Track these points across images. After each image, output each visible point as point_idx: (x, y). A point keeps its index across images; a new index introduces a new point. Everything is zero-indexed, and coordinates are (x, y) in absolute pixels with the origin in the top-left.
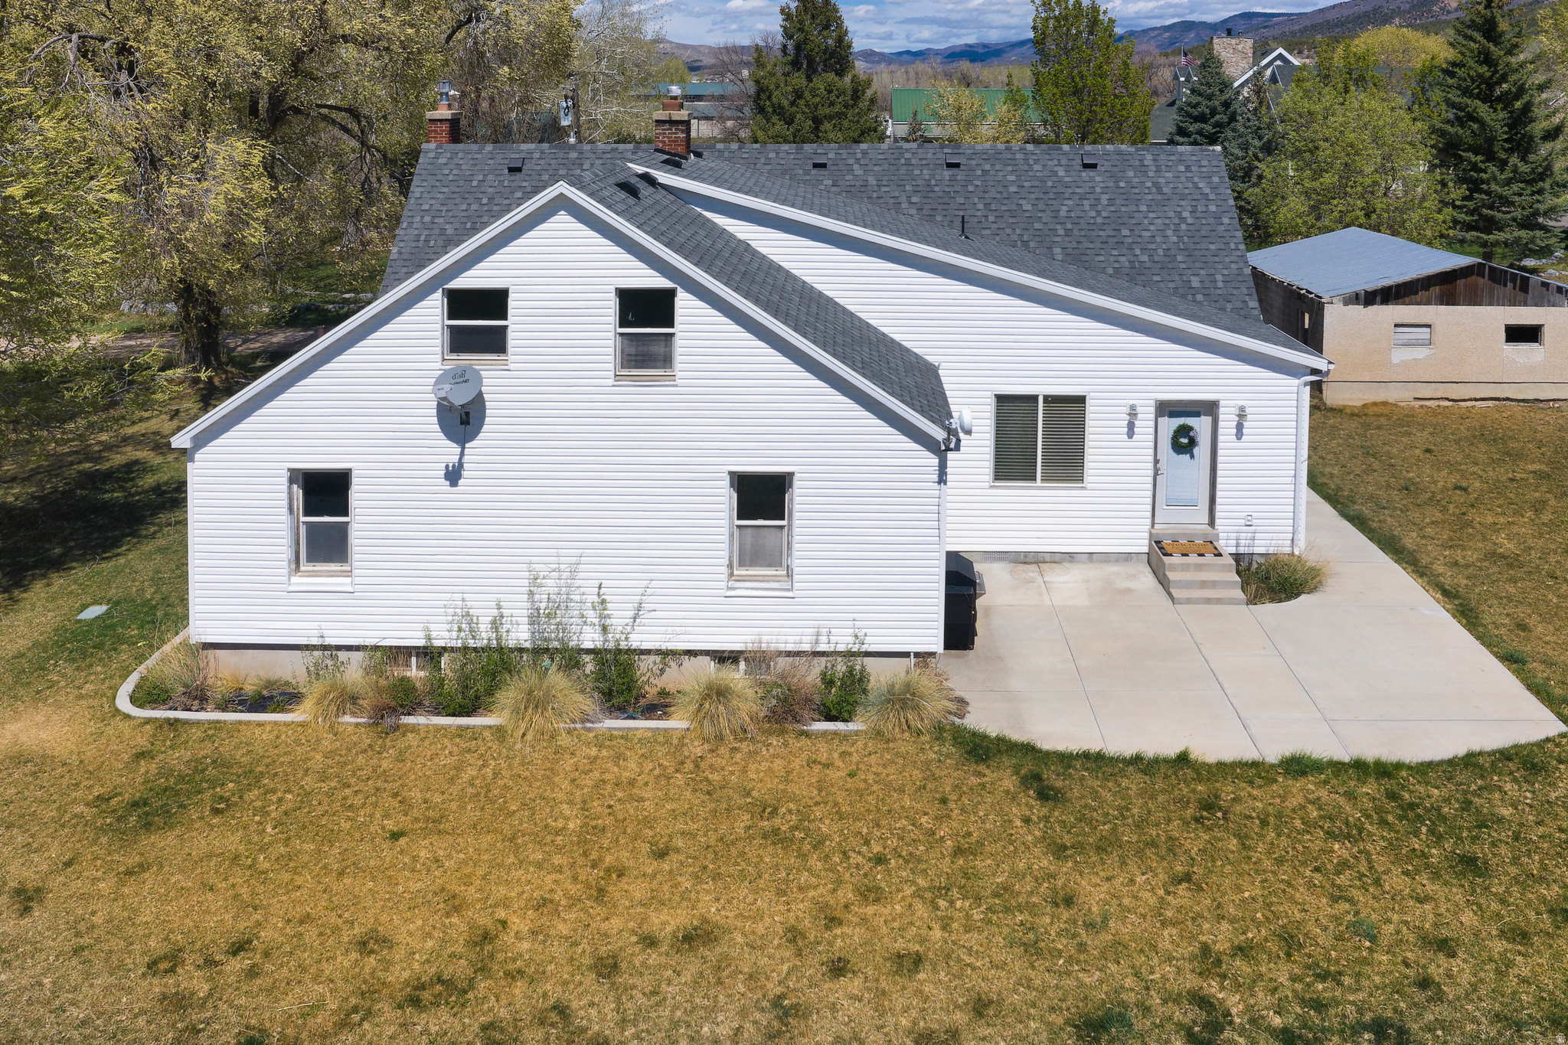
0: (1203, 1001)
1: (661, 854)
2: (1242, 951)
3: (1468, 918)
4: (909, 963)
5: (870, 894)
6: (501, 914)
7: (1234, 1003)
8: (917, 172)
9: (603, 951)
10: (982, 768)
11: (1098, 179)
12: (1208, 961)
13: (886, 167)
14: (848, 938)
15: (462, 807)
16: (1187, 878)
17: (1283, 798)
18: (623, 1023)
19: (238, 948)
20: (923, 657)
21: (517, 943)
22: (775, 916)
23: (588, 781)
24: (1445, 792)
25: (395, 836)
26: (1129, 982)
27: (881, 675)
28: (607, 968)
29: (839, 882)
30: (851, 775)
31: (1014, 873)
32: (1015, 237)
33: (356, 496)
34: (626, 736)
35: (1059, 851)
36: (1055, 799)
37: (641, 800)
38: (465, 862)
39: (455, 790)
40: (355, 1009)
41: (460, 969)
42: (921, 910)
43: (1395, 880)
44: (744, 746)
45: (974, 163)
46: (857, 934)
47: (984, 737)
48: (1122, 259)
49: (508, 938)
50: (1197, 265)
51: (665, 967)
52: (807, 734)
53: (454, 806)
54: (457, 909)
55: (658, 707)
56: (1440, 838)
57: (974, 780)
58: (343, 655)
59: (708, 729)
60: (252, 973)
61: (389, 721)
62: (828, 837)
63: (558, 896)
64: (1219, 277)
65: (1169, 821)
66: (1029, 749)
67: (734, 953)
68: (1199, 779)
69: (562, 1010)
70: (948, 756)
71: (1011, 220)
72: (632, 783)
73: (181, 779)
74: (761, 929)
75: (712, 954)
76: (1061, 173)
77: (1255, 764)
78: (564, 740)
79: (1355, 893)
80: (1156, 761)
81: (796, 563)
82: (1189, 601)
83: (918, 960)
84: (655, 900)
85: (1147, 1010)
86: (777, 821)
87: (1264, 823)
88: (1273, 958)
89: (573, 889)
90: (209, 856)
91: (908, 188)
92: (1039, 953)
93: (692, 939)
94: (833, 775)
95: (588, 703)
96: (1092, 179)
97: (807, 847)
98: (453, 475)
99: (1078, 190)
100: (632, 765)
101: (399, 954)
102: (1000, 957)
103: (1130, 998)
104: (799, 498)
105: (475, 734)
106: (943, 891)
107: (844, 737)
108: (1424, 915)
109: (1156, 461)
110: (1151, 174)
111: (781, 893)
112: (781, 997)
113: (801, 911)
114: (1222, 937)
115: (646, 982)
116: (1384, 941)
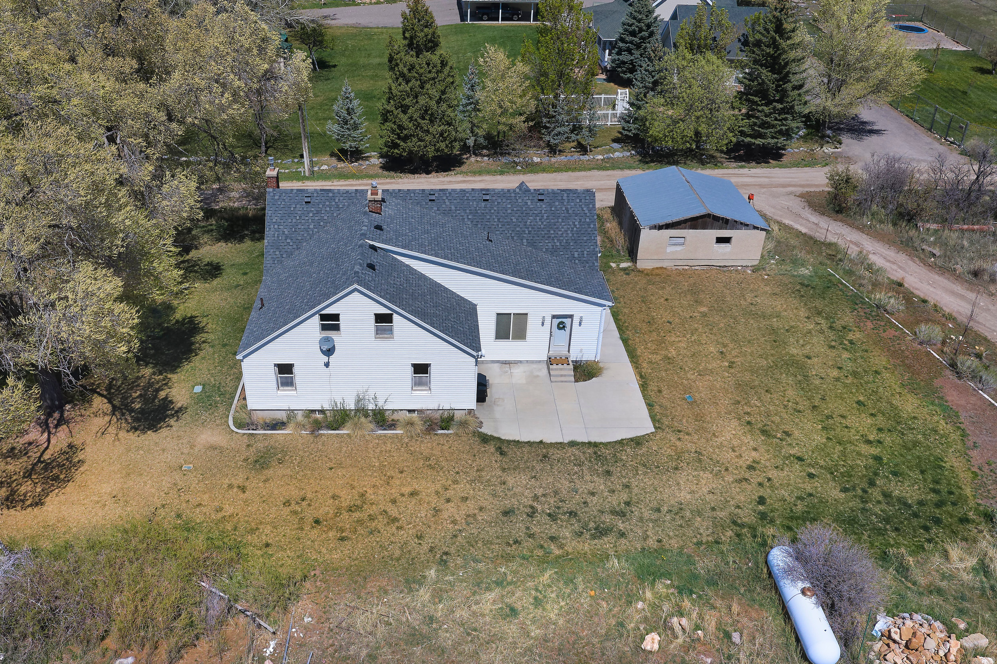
0: (532, 507)
1: (401, 472)
2: (544, 495)
3: (602, 487)
4: (465, 499)
5: (456, 482)
6: (365, 489)
7: (539, 508)
8: (471, 203)
9: (392, 498)
10: (486, 445)
11: (544, 206)
12: (536, 498)
13: (458, 201)
14: (450, 493)
15: (346, 460)
16: (535, 477)
17: (565, 454)
18: (400, 514)
19: (303, 499)
20: (470, 411)
21: (370, 496)
22: (432, 488)
23: (378, 451)
24: (610, 452)
25: (331, 469)
26: (516, 503)
27: (458, 415)
28: (394, 502)
29: (447, 479)
30: (450, 448)
31: (492, 476)
32: (509, 235)
33: (295, 370)
34: (385, 435)
35: (504, 470)
36: (504, 455)
37: (393, 456)
38: (351, 476)
39: (342, 454)
40: (337, 513)
41: (359, 503)
42: (468, 486)
43: (588, 478)
44: (419, 439)
45: (494, 198)
46: (453, 492)
47: (487, 435)
48: (550, 244)
49: (368, 495)
50: (578, 247)
51: (407, 501)
52: (436, 434)
53: (343, 459)
54: (353, 488)
55: (393, 425)
56: (603, 465)
57: (483, 449)
58: (295, 412)
59: (409, 434)
60: (309, 505)
61: (317, 433)
62: (444, 467)
63: (378, 484)
64: (585, 252)
65: (533, 461)
66: (499, 439)
67: (423, 497)
68: (544, 448)
69: (385, 511)
70: (476, 441)
71: (508, 227)
72: (390, 451)
73: (264, 453)
74: (429, 491)
75: (418, 498)
76: (529, 204)
77: (561, 443)
78: (368, 438)
79: (576, 481)
80: (534, 443)
81: (432, 387)
82: (556, 382)
83: (467, 498)
84: (402, 485)
85: (519, 509)
86: (430, 462)
87: (559, 461)
88: (551, 497)
89: (381, 482)
90: (284, 476)
91: (468, 211)
92: (496, 496)
93: (413, 494)
94: (445, 448)
95: (372, 426)
96: (541, 206)
97: (439, 470)
98: (327, 365)
99: (535, 212)
100: (389, 445)
101: (343, 499)
102: (486, 497)
103: (515, 506)
104: (433, 370)
105: (342, 436)
106: (473, 481)
107: (447, 435)
108: (591, 486)
109: (551, 332)
110: (565, 204)
111: (433, 482)
112: (436, 507)
113: (438, 487)
114: (540, 492)
115: (404, 505)
116: (579, 493)
